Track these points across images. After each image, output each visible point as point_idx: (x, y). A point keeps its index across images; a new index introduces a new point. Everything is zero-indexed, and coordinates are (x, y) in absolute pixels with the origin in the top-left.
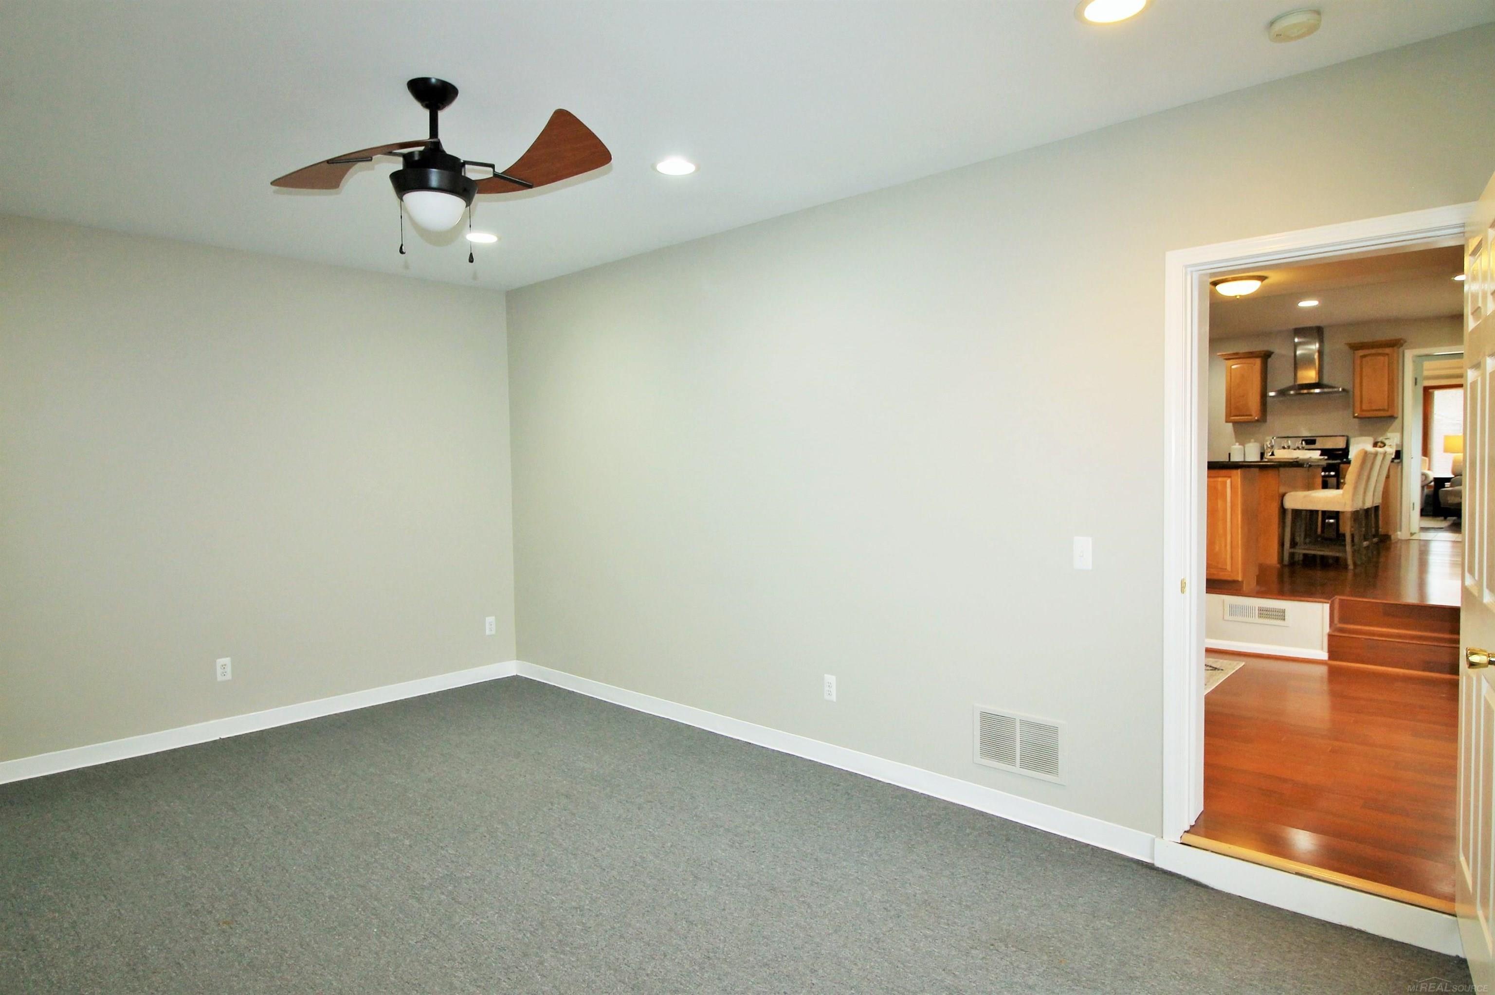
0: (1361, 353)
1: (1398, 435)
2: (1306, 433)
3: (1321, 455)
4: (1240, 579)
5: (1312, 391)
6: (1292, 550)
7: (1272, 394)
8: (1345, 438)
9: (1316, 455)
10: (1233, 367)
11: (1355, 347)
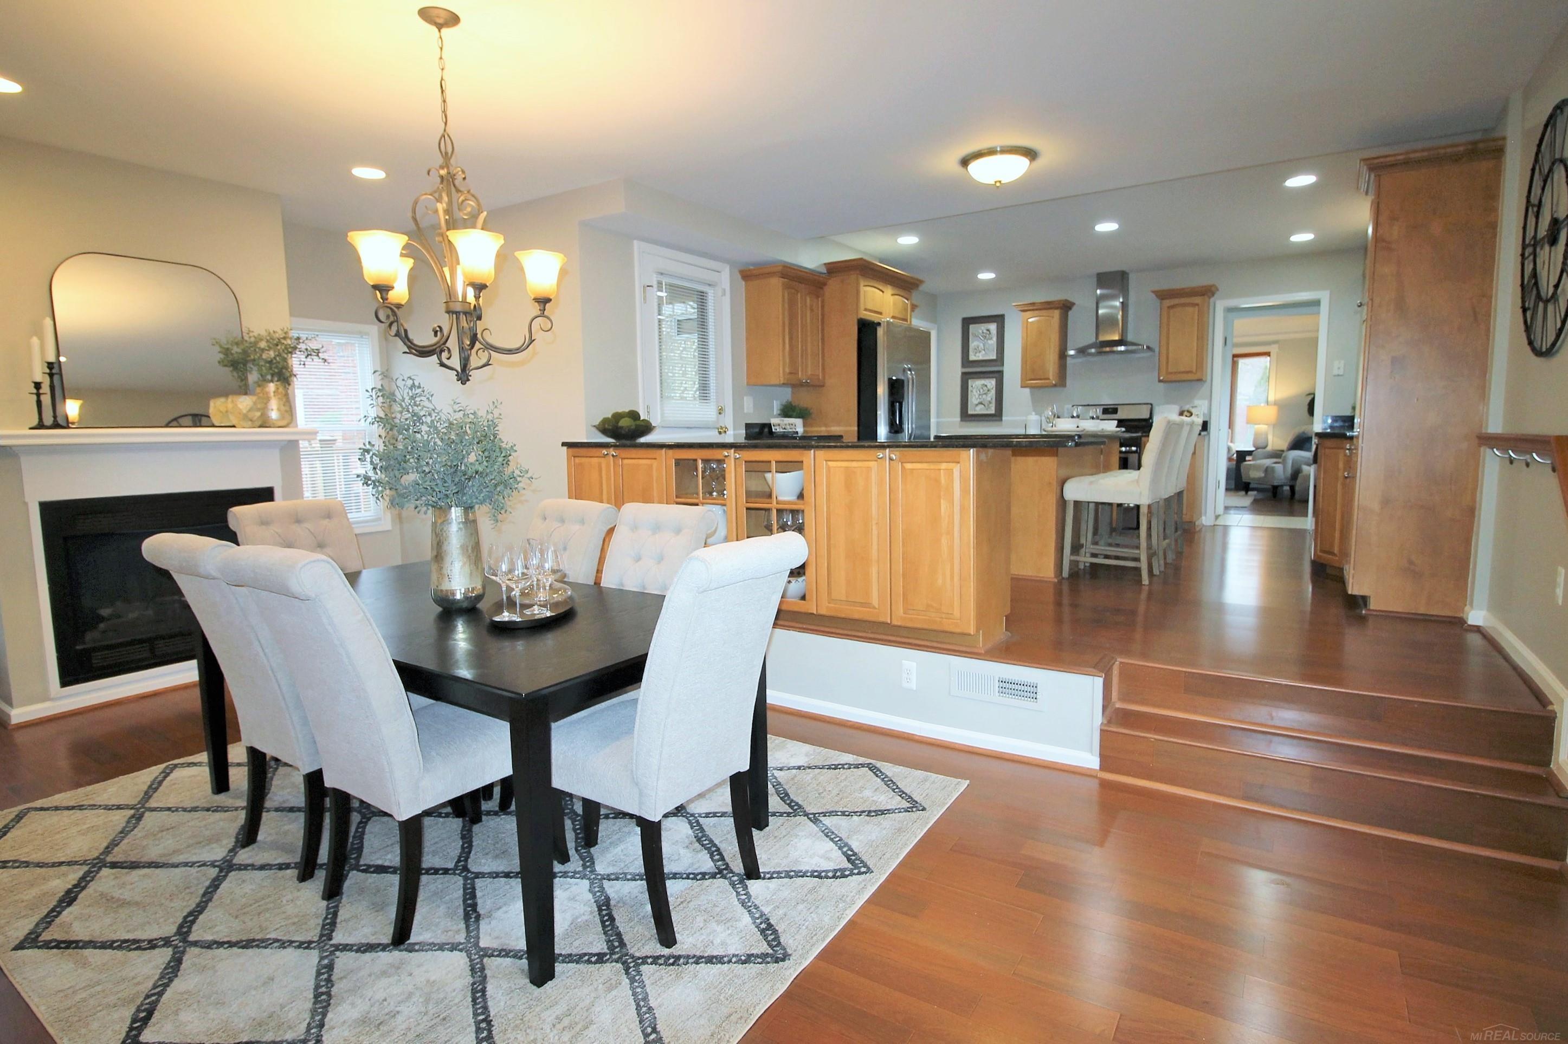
0: (1168, 303)
1: (1206, 402)
2: (1108, 401)
3: (1117, 427)
4: (972, 631)
5: (1115, 349)
6: (1074, 558)
7: (1072, 352)
8: (1150, 406)
9: (1110, 426)
10: (1030, 320)
11: (1163, 295)
